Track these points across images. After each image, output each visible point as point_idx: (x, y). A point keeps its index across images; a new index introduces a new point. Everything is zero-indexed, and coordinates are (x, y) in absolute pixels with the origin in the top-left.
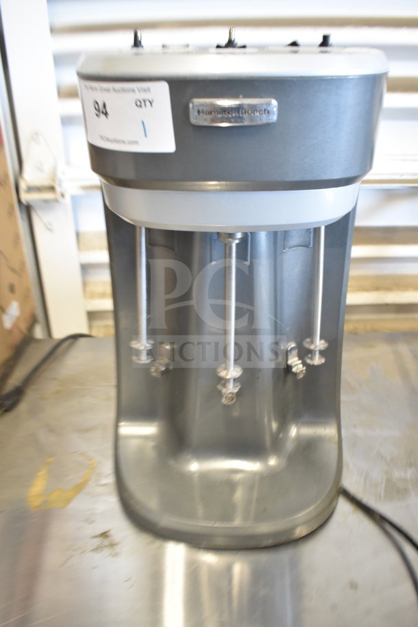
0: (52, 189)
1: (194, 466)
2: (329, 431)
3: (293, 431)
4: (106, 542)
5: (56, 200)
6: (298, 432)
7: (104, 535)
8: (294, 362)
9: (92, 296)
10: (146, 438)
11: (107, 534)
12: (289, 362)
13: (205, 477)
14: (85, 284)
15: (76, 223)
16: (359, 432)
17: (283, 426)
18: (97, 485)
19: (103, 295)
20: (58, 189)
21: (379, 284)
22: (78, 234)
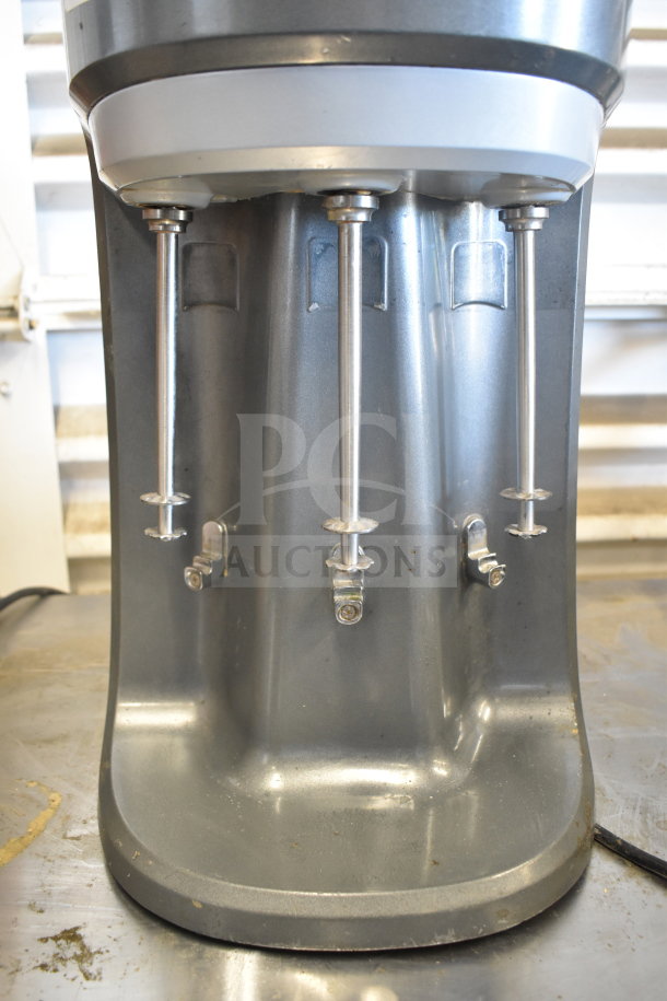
0: (12, 312)
1: (276, 781)
2: (558, 711)
3: (484, 711)
4: (74, 949)
5: (17, 336)
6: (494, 713)
7: (72, 935)
8: (481, 554)
9: (80, 528)
10: (173, 732)
11: (78, 932)
12: (471, 555)
13: (297, 803)
14: (65, 509)
15: (55, 389)
16: (616, 733)
17: (464, 702)
18: (65, 837)
19: (97, 528)
20: (23, 314)
21: (619, 503)
22: (57, 411)
